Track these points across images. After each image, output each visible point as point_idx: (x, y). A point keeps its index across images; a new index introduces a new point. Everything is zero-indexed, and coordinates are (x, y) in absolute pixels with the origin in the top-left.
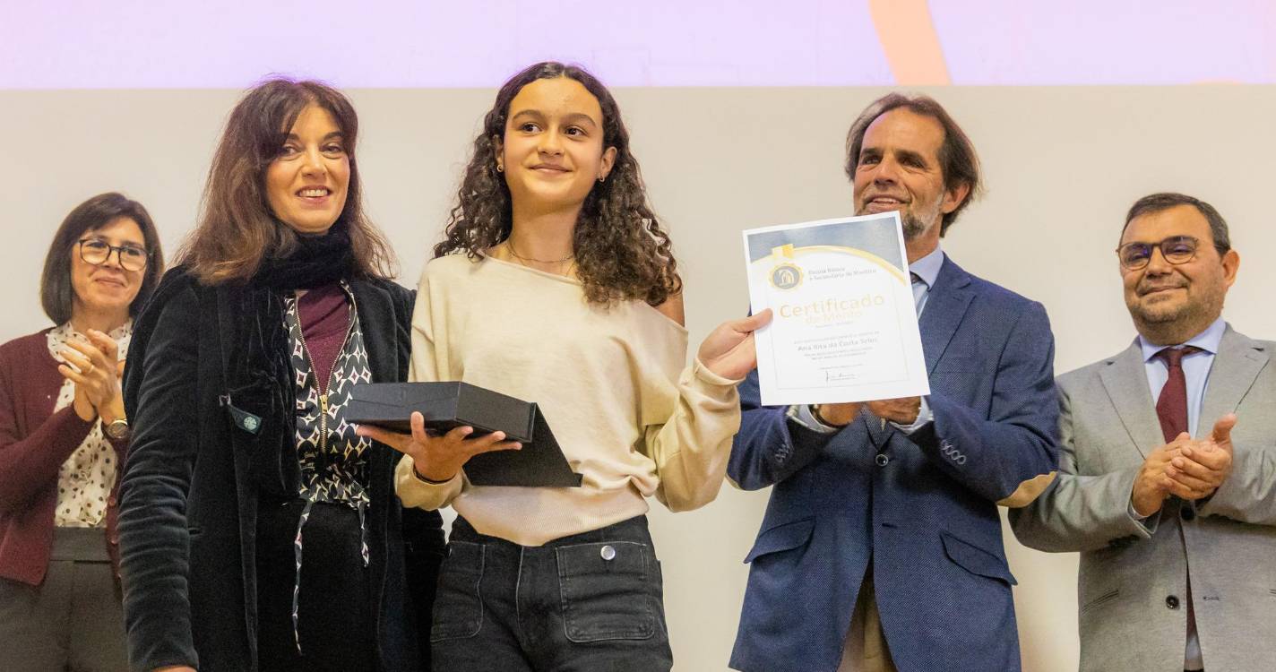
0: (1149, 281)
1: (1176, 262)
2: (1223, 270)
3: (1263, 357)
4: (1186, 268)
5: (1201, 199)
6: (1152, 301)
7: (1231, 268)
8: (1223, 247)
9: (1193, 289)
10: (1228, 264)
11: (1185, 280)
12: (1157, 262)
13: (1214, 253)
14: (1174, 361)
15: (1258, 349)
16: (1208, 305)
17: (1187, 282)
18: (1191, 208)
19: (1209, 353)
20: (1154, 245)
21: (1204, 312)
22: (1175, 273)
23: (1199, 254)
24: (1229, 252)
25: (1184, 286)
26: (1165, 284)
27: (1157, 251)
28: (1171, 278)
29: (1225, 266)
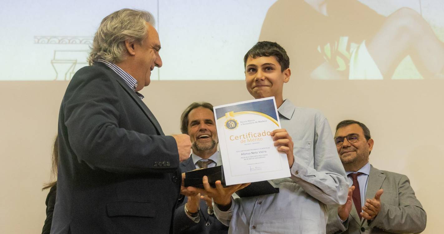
0: (343, 149)
1: (352, 142)
2: (368, 145)
3: (384, 176)
4: (355, 144)
5: (361, 122)
6: (345, 156)
7: (371, 145)
8: (368, 137)
9: (358, 151)
10: (370, 143)
11: (355, 148)
12: (346, 143)
13: (365, 139)
14: (354, 177)
15: (382, 173)
16: (363, 157)
18: (357, 125)
19: (366, 175)
20: (344, 137)
21: (362, 160)
22: (352, 146)
23: (360, 139)
24: (370, 139)
25: (355, 151)
26: (348, 150)
27: (345, 139)
28: (351, 148)
29: (369, 144)
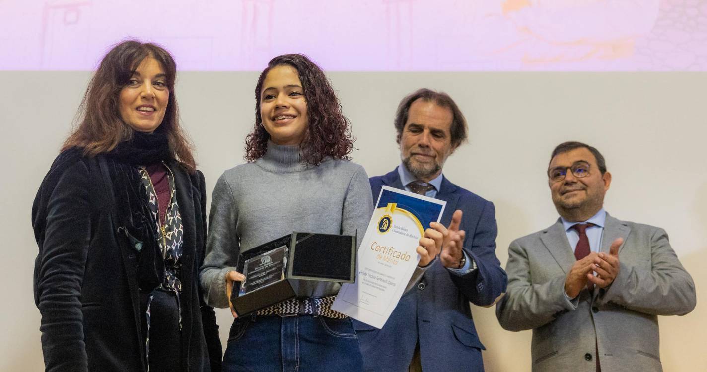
0: (565, 187)
1: (580, 176)
2: (603, 182)
3: (628, 229)
4: (585, 179)
5: (590, 145)
6: (567, 198)
7: (607, 181)
8: (603, 169)
9: (589, 191)
10: (606, 179)
11: (584, 186)
12: (569, 176)
13: (598, 172)
14: (582, 230)
15: (625, 225)
16: (596, 200)
17: (585, 187)
18: (585, 149)
19: (599, 227)
20: (567, 168)
21: (594, 204)
22: (579, 183)
23: (591, 172)
24: (606, 172)
25: (584, 189)
26: (574, 188)
27: (569, 170)
28: (577, 185)
29: (604, 180)
